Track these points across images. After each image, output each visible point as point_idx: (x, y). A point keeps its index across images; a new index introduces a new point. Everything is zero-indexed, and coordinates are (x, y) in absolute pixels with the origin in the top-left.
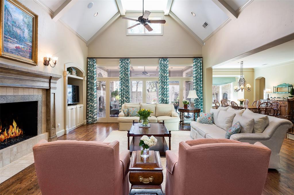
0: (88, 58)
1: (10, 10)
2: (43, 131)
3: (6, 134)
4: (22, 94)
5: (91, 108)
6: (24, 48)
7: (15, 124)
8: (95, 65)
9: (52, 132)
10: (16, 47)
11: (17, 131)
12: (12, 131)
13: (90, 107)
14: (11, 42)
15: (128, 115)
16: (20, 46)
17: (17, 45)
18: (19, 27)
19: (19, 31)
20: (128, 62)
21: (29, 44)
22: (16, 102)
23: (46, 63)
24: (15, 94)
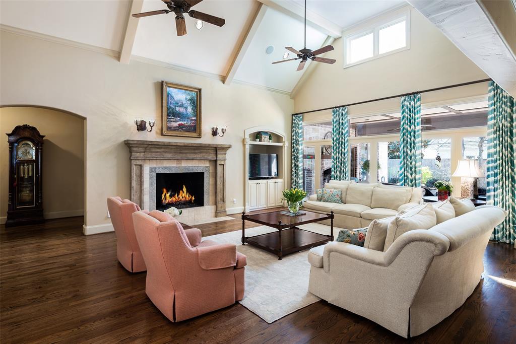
0: (293, 115)
1: (173, 94)
2: (210, 203)
3: (177, 198)
4: (186, 165)
5: (295, 185)
6: (187, 123)
7: (185, 189)
8: (301, 124)
9: (219, 205)
10: (179, 125)
11: (188, 196)
12: (182, 195)
13: (294, 183)
14: (174, 122)
15: (319, 200)
16: (183, 123)
17: (180, 122)
18: (182, 106)
19: (182, 110)
20: (344, 113)
21: (193, 118)
22: (179, 172)
23: (215, 133)
24: (178, 166)
